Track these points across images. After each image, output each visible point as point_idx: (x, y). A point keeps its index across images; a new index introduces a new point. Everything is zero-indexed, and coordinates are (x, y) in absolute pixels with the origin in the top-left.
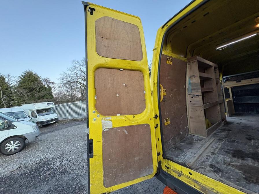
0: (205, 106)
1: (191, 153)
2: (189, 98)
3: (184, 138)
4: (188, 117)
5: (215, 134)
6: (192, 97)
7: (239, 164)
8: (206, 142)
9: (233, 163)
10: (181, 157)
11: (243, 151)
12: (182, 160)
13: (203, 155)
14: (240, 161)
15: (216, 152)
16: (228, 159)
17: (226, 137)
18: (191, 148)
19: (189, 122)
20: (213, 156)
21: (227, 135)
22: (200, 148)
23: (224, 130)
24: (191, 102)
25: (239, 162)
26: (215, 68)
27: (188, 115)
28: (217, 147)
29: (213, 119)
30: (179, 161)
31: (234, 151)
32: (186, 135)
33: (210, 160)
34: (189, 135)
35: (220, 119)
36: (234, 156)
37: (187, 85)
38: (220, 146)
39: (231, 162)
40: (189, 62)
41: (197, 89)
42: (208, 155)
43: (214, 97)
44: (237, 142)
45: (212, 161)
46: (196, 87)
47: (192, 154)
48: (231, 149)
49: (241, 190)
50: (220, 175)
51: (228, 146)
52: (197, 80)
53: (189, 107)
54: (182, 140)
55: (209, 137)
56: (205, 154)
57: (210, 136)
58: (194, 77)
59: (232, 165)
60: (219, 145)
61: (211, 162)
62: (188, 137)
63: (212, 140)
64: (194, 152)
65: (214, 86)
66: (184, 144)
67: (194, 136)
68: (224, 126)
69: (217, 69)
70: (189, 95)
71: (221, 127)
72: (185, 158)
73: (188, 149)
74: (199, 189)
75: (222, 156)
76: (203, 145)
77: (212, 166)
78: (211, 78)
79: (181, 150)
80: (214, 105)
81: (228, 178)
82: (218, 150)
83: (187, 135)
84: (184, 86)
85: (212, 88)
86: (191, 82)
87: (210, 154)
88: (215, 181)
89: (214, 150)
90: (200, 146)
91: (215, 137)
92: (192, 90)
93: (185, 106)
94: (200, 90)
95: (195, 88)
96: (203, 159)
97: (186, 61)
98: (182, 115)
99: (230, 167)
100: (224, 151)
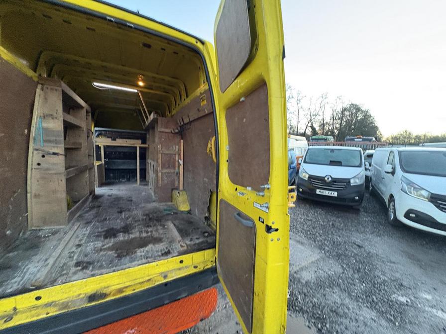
0: (68, 174)
1: (38, 262)
2: (34, 157)
3: (15, 241)
4: (29, 195)
5: (80, 216)
6: (43, 156)
7: (111, 244)
8: (65, 233)
9: (105, 247)
10: (13, 281)
11: (115, 227)
12: (17, 284)
13: (63, 255)
14: (112, 240)
15: (83, 242)
16: (99, 244)
17: (96, 217)
18: (36, 255)
19: (31, 206)
20: (79, 249)
21: (97, 213)
22: (55, 247)
23: (92, 208)
24: (39, 164)
25: (111, 242)
26: (87, 112)
27: (28, 191)
28: (84, 234)
29: (76, 193)
30: (9, 291)
31: (106, 231)
32: (21, 235)
33: (75, 257)
34: (28, 233)
35: (87, 192)
36: (106, 237)
37: (33, 129)
38: (88, 232)
39: (103, 246)
40: (42, 84)
41: (56, 142)
42: (72, 251)
43: (82, 158)
44: (109, 219)
45: (79, 256)
46: (55, 138)
47: (41, 264)
48: (103, 230)
49: (114, 271)
50: (91, 268)
51: (98, 228)
52: (57, 125)
53: (33, 176)
54: (10, 248)
55: (70, 224)
56: (66, 252)
57: (72, 221)
58: (53, 118)
59: (104, 249)
60: (86, 230)
61: (77, 259)
62: (26, 236)
63: (76, 227)
64: (44, 258)
65: (83, 140)
66: (16, 253)
67: (39, 230)
68: (92, 201)
69: (90, 114)
70: (37, 150)
71: (88, 203)
72: (23, 277)
73: (29, 258)
74: (56, 311)
75: (92, 244)
76: (60, 240)
77: (78, 264)
78: (80, 127)
79: (9, 268)
80: (81, 171)
81: (101, 267)
82: (85, 238)
83: (24, 234)
84: (26, 131)
85: (80, 144)
86: (45, 125)
87: (74, 249)
88: (84, 280)
89: (81, 240)
90: (54, 243)
91: (80, 221)
92: (45, 141)
93: (24, 174)
94: (63, 145)
95: (53, 138)
96: (63, 261)
97: (36, 79)
98: (15, 192)
99: (102, 253)
100: (94, 236)
